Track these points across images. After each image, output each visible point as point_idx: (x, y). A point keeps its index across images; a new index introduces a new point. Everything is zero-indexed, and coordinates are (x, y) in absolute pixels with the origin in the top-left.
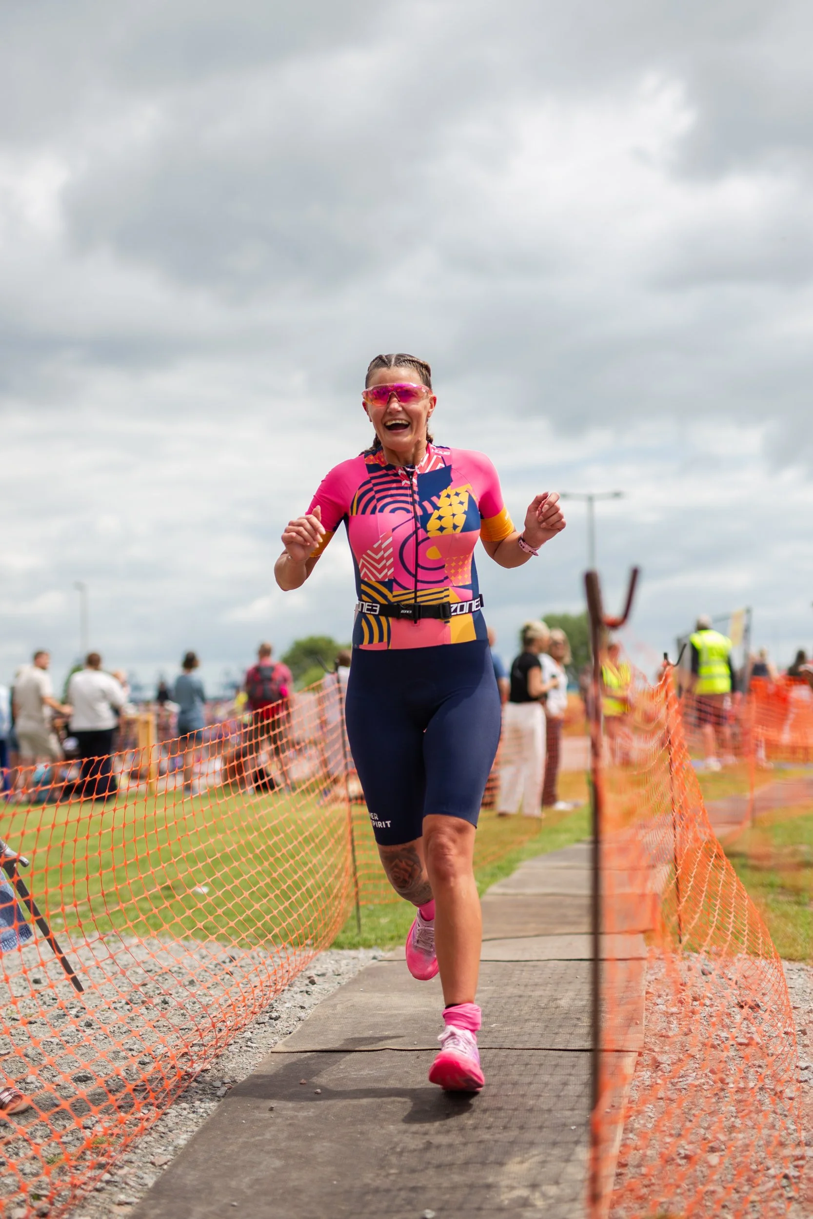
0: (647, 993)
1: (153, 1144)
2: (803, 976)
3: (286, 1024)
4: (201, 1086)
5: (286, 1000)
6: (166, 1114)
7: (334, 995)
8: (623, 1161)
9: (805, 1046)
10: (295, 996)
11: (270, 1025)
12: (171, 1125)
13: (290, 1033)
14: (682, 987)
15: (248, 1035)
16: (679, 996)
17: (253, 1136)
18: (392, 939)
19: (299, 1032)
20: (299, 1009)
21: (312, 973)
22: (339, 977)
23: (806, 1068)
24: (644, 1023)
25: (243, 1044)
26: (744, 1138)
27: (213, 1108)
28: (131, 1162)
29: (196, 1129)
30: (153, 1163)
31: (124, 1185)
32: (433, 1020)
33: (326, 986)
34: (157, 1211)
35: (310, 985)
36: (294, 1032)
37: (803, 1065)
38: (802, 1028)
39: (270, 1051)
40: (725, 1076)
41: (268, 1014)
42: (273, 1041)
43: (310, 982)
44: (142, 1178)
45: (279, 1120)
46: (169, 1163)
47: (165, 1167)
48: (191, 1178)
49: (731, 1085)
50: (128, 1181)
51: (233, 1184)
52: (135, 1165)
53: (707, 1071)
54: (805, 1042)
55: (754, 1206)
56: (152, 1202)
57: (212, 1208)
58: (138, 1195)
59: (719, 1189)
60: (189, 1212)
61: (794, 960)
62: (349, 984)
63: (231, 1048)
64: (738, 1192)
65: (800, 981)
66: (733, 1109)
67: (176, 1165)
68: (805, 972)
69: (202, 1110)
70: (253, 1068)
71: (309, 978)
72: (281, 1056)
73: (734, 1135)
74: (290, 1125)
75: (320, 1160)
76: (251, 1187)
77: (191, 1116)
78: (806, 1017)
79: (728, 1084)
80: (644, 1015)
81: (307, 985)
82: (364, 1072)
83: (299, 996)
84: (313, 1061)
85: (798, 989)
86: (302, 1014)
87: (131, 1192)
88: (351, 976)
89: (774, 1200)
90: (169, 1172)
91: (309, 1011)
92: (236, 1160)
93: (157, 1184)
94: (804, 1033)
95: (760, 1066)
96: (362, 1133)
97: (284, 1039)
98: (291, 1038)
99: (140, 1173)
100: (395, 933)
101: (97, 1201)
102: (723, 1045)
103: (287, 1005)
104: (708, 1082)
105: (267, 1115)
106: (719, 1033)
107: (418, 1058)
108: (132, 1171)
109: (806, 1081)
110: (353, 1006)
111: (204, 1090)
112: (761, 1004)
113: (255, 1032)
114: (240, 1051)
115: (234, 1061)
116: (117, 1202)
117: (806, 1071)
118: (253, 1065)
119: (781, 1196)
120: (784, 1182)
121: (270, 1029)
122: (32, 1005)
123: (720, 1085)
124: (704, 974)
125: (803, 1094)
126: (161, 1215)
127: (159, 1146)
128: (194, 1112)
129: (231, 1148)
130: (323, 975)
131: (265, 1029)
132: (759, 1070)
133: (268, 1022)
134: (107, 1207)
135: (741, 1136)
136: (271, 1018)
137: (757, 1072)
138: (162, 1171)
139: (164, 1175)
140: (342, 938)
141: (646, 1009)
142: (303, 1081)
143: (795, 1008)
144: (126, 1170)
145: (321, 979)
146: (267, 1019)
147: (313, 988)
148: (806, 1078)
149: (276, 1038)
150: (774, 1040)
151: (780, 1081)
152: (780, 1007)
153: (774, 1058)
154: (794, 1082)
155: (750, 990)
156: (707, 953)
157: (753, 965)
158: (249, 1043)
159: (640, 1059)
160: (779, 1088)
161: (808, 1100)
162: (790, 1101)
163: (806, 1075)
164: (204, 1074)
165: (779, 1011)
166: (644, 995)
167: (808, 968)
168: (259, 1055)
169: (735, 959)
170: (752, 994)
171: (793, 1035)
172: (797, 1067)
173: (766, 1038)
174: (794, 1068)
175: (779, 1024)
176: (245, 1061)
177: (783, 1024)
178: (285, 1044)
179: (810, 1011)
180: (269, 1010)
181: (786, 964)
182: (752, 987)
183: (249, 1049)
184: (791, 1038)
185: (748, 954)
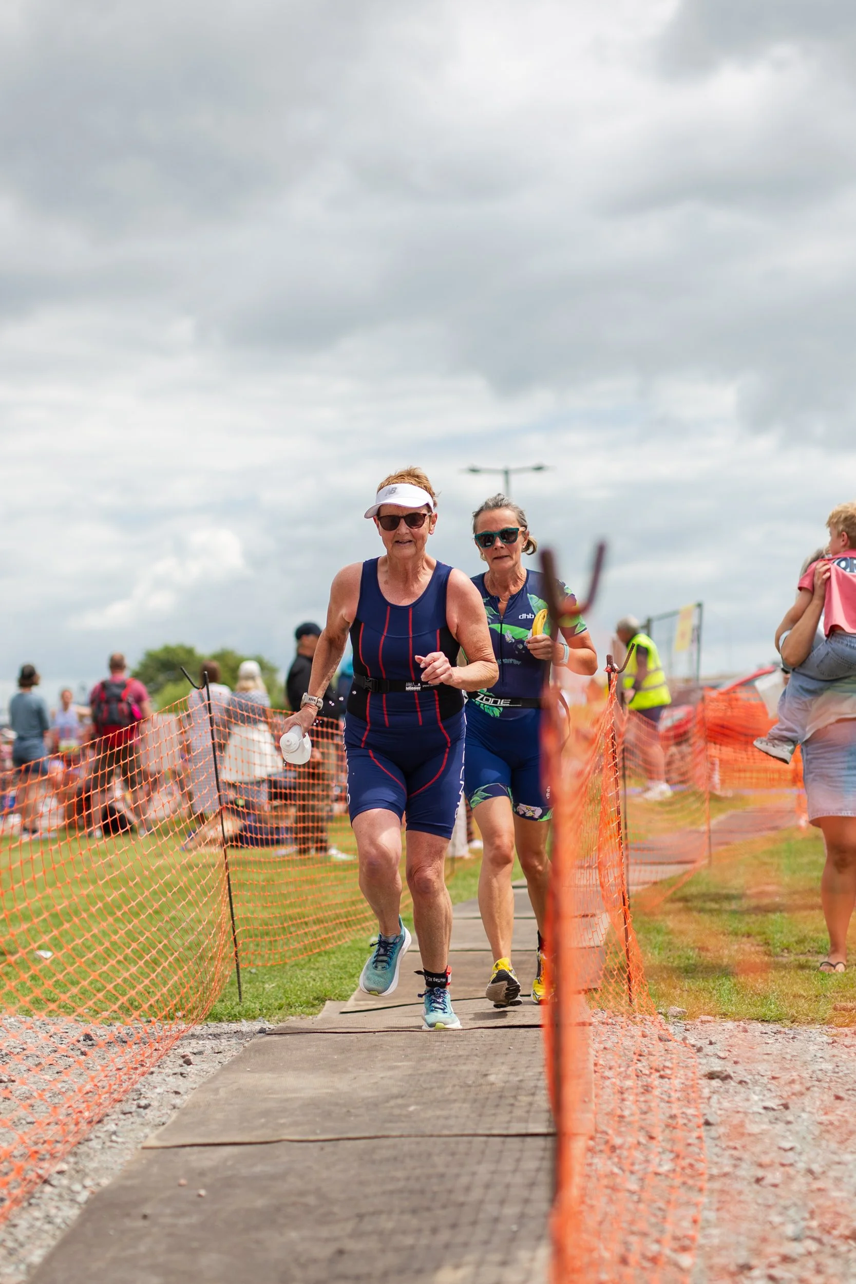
0: (596, 1064)
2: (780, 1040)
3: (158, 1114)
4: (56, 1191)
5: (157, 1085)
6: (15, 1226)
7: (215, 1077)
9: (789, 1123)
10: (167, 1079)
11: (139, 1115)
12: (21, 1238)
13: (163, 1124)
14: (637, 1057)
15: (112, 1127)
16: (634, 1067)
17: (124, 1250)
19: (174, 1123)
20: (173, 1095)
21: (187, 1051)
22: (219, 1056)
23: (791, 1149)
24: (594, 1100)
25: (107, 1139)
27: (74, 1218)
29: (53, 1243)
32: (337, 1104)
33: (205, 1066)
35: (185, 1066)
36: (169, 1122)
37: (787, 1145)
38: (783, 1102)
39: (140, 1146)
40: (694, 1162)
41: (135, 1102)
42: (142, 1135)
43: (185, 1062)
45: (155, 1230)
54: (788, 1119)
61: (768, 1021)
62: (232, 1063)
63: (90, 1144)
65: (778, 1045)
68: (783, 1035)
69: (59, 1220)
70: (119, 1167)
71: (183, 1057)
72: (154, 1152)
74: (170, 1235)
75: (207, 1276)
77: (47, 1227)
78: (787, 1088)
79: (698, 1170)
80: (594, 1091)
81: (181, 1066)
82: (258, 1169)
83: (171, 1079)
84: (193, 1158)
85: (777, 1056)
86: (177, 1101)
88: (234, 1053)
91: (185, 1097)
94: (786, 1107)
95: (735, 1148)
96: (257, 1242)
97: (157, 1132)
98: (166, 1129)
100: (284, 1001)
102: (690, 1125)
103: (158, 1090)
104: (674, 1170)
105: (140, 1223)
106: (684, 1110)
107: (322, 1149)
109: (791, 1165)
110: (239, 1089)
111: (60, 1196)
112: (732, 1075)
113: (121, 1123)
114: (103, 1148)
115: (96, 1159)
117: (790, 1154)
118: (121, 1164)
121: (138, 1120)
123: (688, 1171)
124: (660, 1039)
125: (788, 1180)
128: (49, 1222)
129: (98, 1264)
130: (201, 1053)
131: (132, 1120)
132: (734, 1152)
133: (136, 1111)
135: (715, 1232)
136: (139, 1107)
140: (219, 1008)
141: (596, 1084)
142: (183, 1181)
143: (774, 1078)
145: (198, 1058)
146: (134, 1108)
147: (189, 1070)
148: (791, 1161)
149: (147, 1130)
150: (751, 1116)
151: (760, 1165)
152: (757, 1077)
153: (752, 1138)
154: (777, 1165)
155: (719, 1058)
156: (665, 1015)
157: (720, 1028)
158: (114, 1138)
159: (591, 1143)
160: (760, 1173)
161: (795, 1187)
162: (773, 1189)
163: (790, 1157)
164: (59, 1176)
165: (756, 1083)
166: (592, 1068)
167: (786, 1030)
168: (127, 1151)
169: (697, 1022)
170: (721, 1062)
171: (773, 1109)
172: (780, 1148)
173: (741, 1115)
174: (775, 1149)
175: (756, 1098)
176: (109, 1159)
177: (761, 1097)
178: (159, 1137)
179: (793, 1082)
180: (136, 1097)
181: (759, 1026)
182: (722, 1055)
183: (114, 1145)
184: (771, 1113)
185: (715, 1016)
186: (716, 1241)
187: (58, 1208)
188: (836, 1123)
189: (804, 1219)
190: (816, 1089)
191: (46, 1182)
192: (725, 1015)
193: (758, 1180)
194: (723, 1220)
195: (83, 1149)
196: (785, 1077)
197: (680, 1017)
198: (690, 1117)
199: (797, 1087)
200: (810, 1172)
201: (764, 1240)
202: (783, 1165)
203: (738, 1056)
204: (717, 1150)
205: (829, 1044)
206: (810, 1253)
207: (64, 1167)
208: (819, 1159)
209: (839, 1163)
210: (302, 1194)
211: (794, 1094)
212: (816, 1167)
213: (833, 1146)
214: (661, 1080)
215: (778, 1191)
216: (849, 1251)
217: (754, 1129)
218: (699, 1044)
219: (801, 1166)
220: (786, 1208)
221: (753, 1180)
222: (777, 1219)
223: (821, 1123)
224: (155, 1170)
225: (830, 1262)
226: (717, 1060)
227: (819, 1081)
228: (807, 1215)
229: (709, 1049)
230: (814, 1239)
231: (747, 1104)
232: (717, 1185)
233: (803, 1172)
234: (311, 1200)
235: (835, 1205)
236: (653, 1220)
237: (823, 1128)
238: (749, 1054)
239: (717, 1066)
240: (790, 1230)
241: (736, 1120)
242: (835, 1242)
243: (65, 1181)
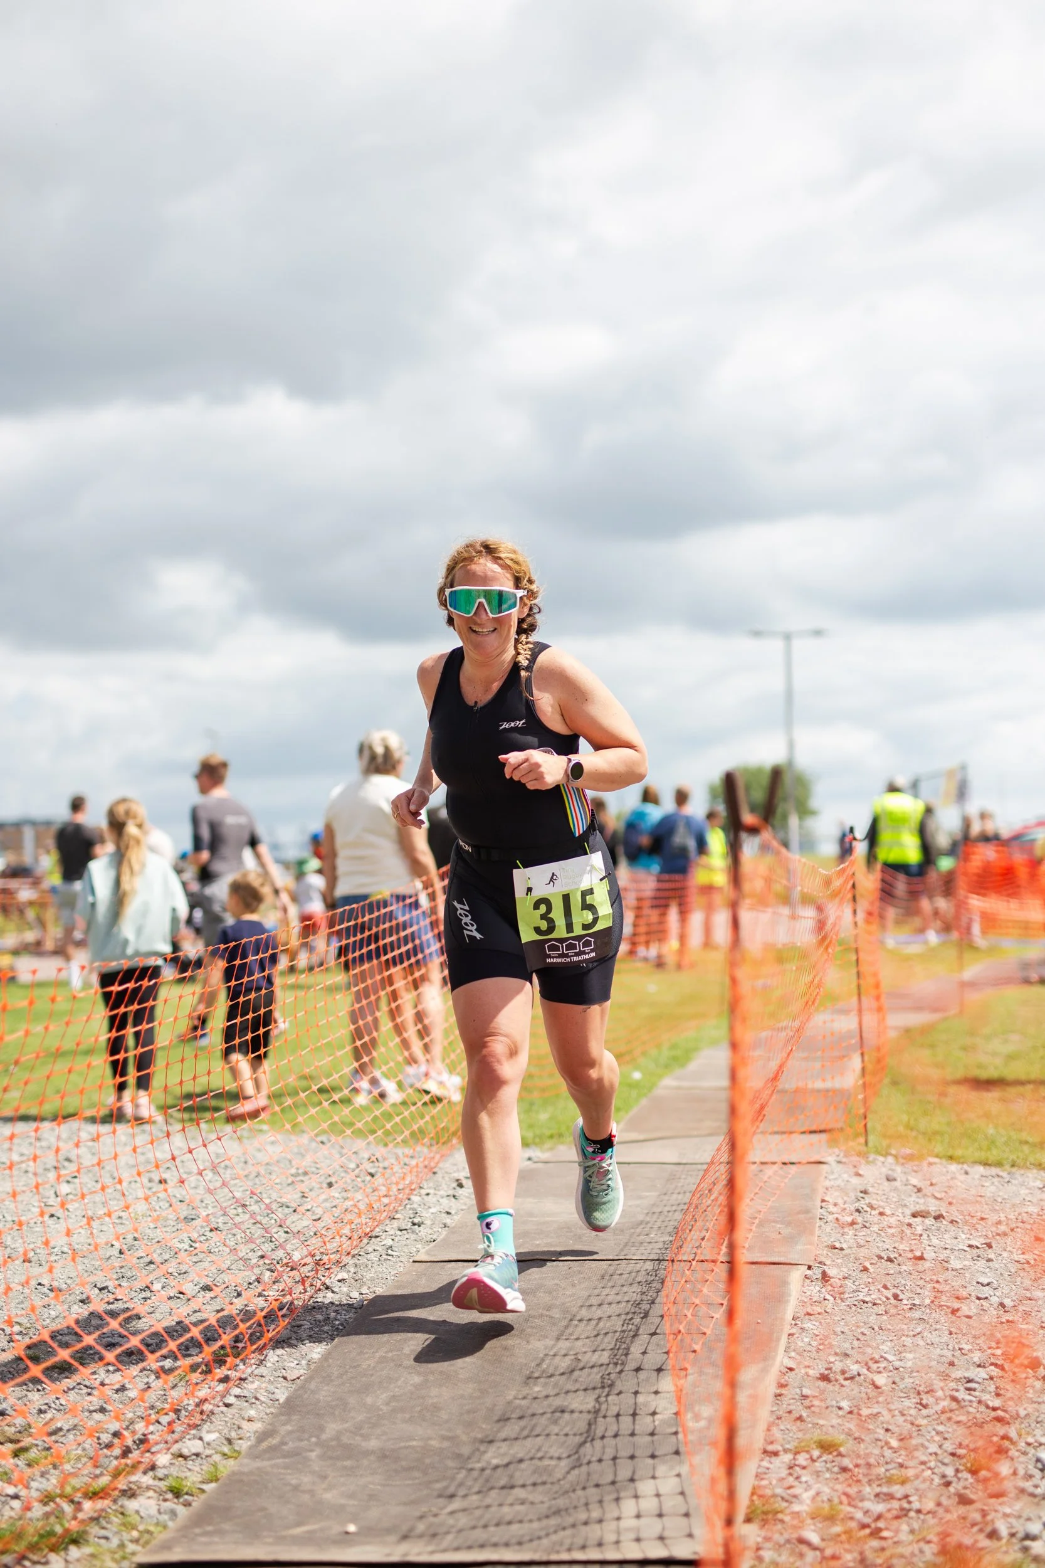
0: (823, 1201)
1: (285, 1357)
2: (996, 1183)
3: (430, 1231)
4: (337, 1297)
5: (431, 1205)
6: (299, 1326)
8: (783, 1381)
9: (989, 1260)
10: (441, 1200)
11: (413, 1232)
12: (304, 1337)
13: (434, 1240)
14: (862, 1195)
15: (389, 1242)
16: (857, 1205)
17: (391, 1351)
18: (551, 1137)
19: (444, 1240)
20: (445, 1215)
23: (988, 1284)
24: (817, 1232)
25: (384, 1253)
26: (914, 1358)
27: (350, 1321)
28: (262, 1376)
30: (285, 1378)
31: (254, 1400)
34: (289, 1428)
35: (458, 1188)
36: (439, 1239)
37: (985, 1281)
38: (988, 1241)
39: (411, 1260)
40: (899, 1292)
41: (411, 1220)
42: (415, 1249)
43: (458, 1185)
44: (273, 1393)
46: (302, 1378)
47: (298, 1381)
48: (324, 1394)
49: (905, 1302)
50: (258, 1396)
51: (369, 1400)
52: (267, 1379)
53: (880, 1287)
54: (990, 1256)
55: (919, 1430)
56: (283, 1418)
57: (346, 1425)
58: (268, 1411)
59: (885, 1412)
60: (322, 1429)
61: (989, 1165)
63: (369, 1256)
64: (903, 1415)
65: (993, 1189)
66: (905, 1327)
67: (310, 1379)
68: (1000, 1179)
69: (337, 1322)
70: (393, 1278)
71: (457, 1180)
72: (423, 1265)
73: (904, 1354)
75: (461, 1376)
76: (387, 1404)
77: (326, 1328)
78: (994, 1229)
79: (901, 1300)
80: (818, 1225)
81: (455, 1188)
83: (445, 1201)
84: (457, 1272)
85: (990, 1198)
86: (448, 1221)
87: (261, 1408)
89: (942, 1423)
90: (302, 1387)
91: (455, 1217)
92: (372, 1375)
93: (288, 1400)
94: (990, 1246)
95: (938, 1282)
96: (506, 1348)
97: (427, 1248)
98: (435, 1246)
99: (271, 1388)
101: (226, 1416)
102: (900, 1259)
103: (433, 1210)
104: (880, 1299)
106: (897, 1245)
108: (264, 1385)
109: (986, 1298)
112: (944, 1214)
114: (380, 1260)
115: (373, 1270)
116: (246, 1418)
117: (987, 1288)
118: (394, 1275)
119: (949, 1419)
120: (954, 1405)
121: (413, 1237)
122: (158, 1208)
123: (892, 1301)
124: (888, 1180)
125: (982, 1312)
126: (291, 1432)
127: (292, 1360)
128: (329, 1324)
129: (368, 1362)
131: (407, 1236)
132: (937, 1286)
133: (410, 1228)
134: (236, 1422)
135: (910, 1356)
136: (414, 1224)
137: (934, 1288)
138: (294, 1386)
139: (296, 1390)
141: (820, 1219)
143: (982, 1219)
144: (256, 1384)
146: (410, 1225)
147: (460, 1192)
148: (987, 1295)
149: (419, 1246)
150: (956, 1253)
151: (958, 1298)
152: (967, 1218)
153: (954, 1273)
154: (974, 1298)
155: (936, 1198)
156: (896, 1157)
157: (944, 1170)
158: (390, 1252)
159: (809, 1272)
160: (956, 1305)
161: (986, 1319)
162: (967, 1320)
163: (987, 1291)
164: (340, 1284)
165: (966, 1222)
166: (819, 1204)
167: (1004, 1174)
168: (400, 1264)
169: (925, 1164)
170: (937, 1202)
171: (978, 1248)
172: (978, 1283)
173: (948, 1252)
174: (975, 1284)
175: (963, 1236)
176: (385, 1270)
177: (968, 1236)
178: (428, 1253)
179: (999, 1223)
180: (412, 1216)
181: (981, 1169)
182: (938, 1195)
183: (389, 1258)
184: (975, 1251)
185: (941, 1158)
186: (909, 1364)
187: (336, 1311)
188: (1032, 1262)
189: (990, 1348)
190: (1019, 1230)
191: (327, 1288)
192: (951, 1158)
193: (954, 1312)
194: (918, 1345)
195: (363, 1260)
196: (994, 1218)
197: (910, 1158)
198: (902, 1252)
199: (1003, 1228)
200: (1002, 1305)
201: (952, 1364)
202: (979, 1298)
203: (953, 1197)
204: (921, 1282)
205: (1040, 1189)
206: (992, 1378)
207: (343, 1275)
208: (1013, 1294)
209: (1030, 1299)
210: (549, 1308)
211: (998, 1235)
212: (1008, 1302)
213: (1027, 1283)
214: (880, 1217)
215: (971, 1322)
216: (1026, 1378)
217: (956, 1264)
218: (919, 1185)
219: (995, 1300)
220: (975, 1337)
221: (950, 1310)
222: (967, 1347)
223: (1018, 1262)
224: (423, 1281)
225: (1009, 1386)
226: (933, 1201)
227: (1023, 1222)
228: (993, 1344)
229: (928, 1190)
230: (996, 1365)
231: (955, 1242)
232: (917, 1314)
233: (996, 1305)
234: (556, 1313)
235: (1021, 1336)
236: (856, 1343)
237: (1019, 1266)
238: (965, 1196)
239: (933, 1207)
240: (977, 1357)
241: (943, 1255)
242: (1016, 1370)
243: (345, 1289)
